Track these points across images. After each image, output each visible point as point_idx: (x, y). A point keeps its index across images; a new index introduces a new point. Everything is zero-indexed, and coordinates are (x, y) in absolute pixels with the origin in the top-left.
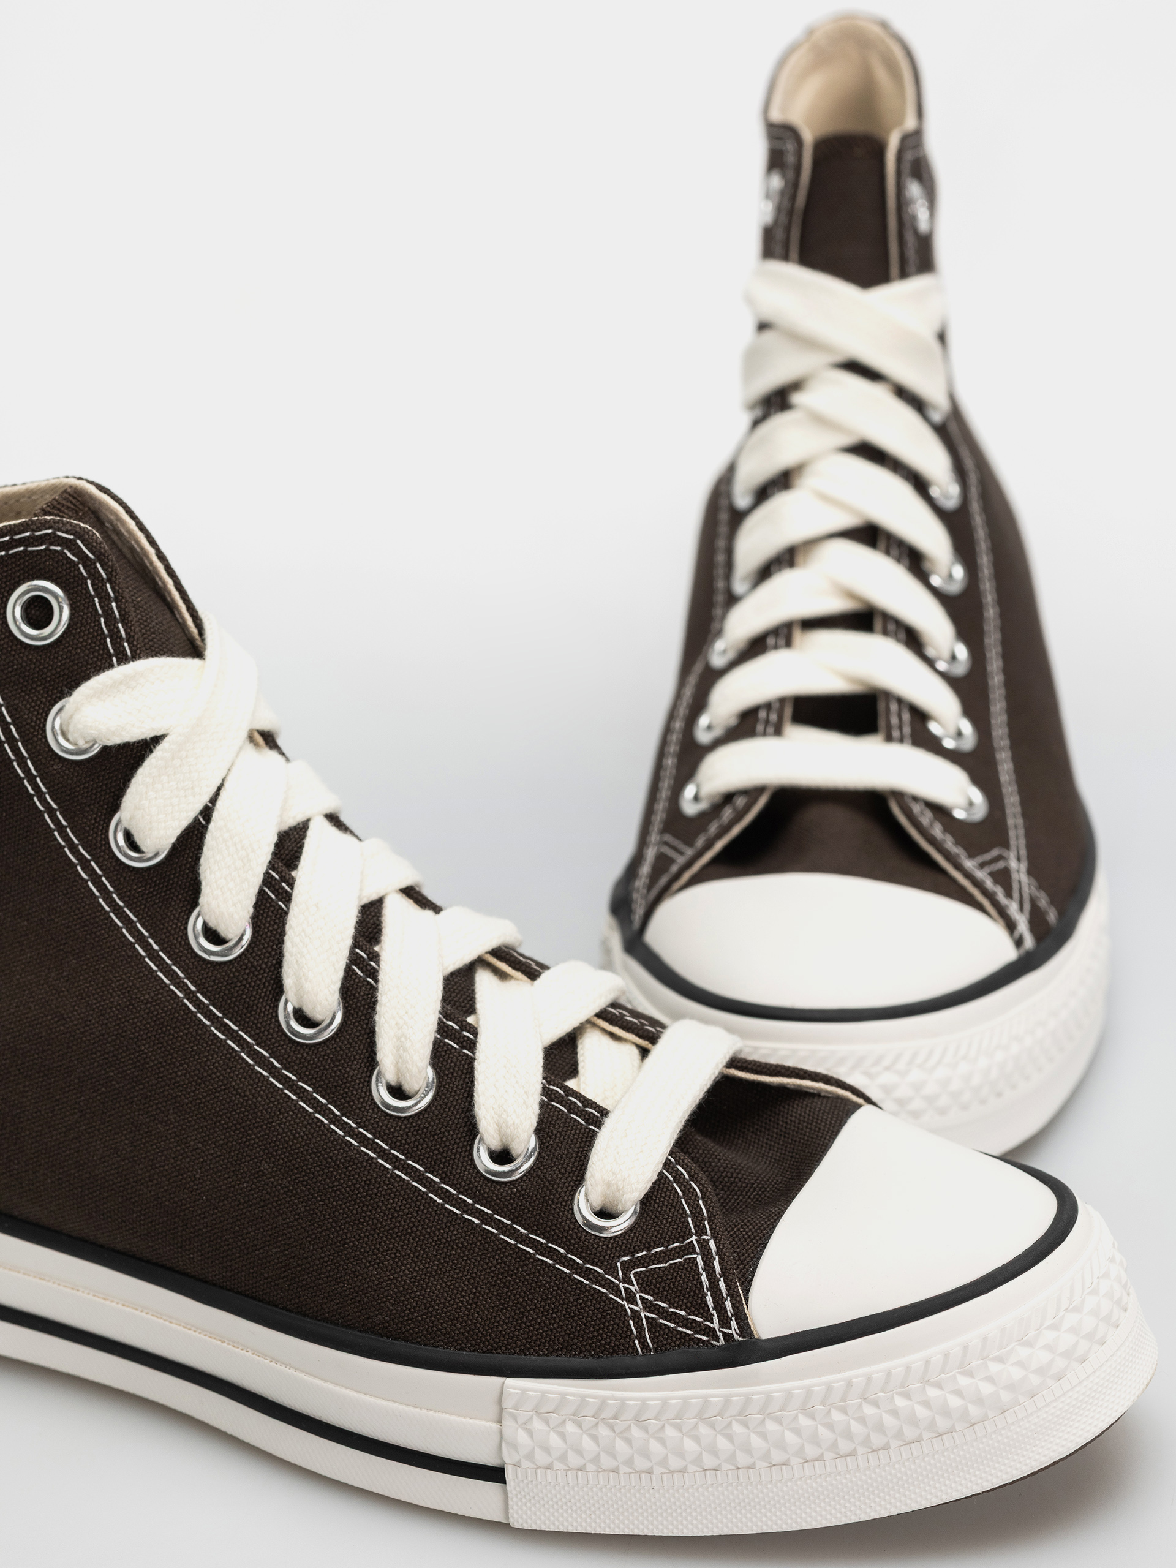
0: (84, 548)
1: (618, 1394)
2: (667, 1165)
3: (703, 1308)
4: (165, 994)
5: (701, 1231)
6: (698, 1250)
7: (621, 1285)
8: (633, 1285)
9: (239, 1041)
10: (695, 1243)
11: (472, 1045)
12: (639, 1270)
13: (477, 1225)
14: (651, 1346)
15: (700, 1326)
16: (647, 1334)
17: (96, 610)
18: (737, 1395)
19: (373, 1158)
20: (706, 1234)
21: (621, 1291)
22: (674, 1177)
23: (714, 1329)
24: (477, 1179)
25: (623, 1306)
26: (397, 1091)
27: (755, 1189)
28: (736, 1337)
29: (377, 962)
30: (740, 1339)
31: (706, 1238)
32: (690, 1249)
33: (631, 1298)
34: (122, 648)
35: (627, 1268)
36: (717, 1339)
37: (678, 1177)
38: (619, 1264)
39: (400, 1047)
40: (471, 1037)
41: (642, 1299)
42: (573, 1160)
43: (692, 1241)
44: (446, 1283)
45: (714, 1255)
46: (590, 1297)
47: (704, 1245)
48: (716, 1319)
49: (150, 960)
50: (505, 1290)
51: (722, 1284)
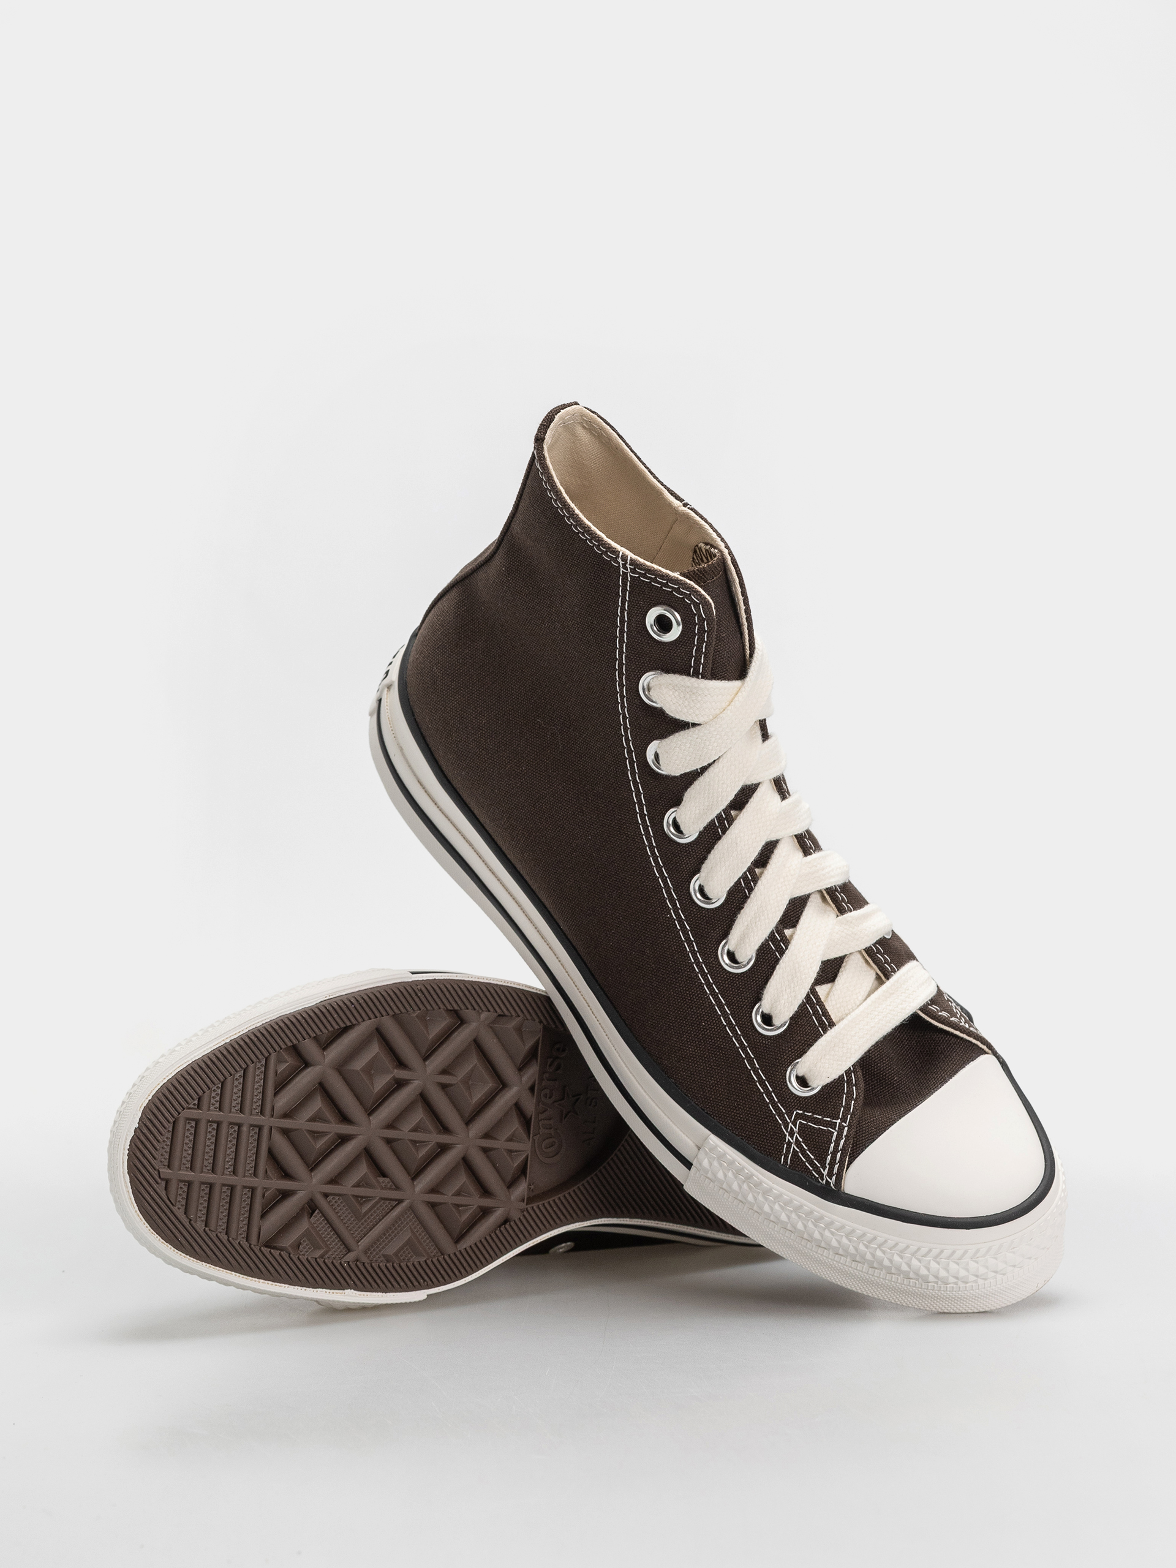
0: (702, 611)
1: (760, 1176)
2: (848, 1072)
3: (824, 1161)
4: (639, 838)
5: (844, 1120)
6: (837, 1129)
7: (790, 1124)
8: (796, 1128)
9: (665, 883)
10: (838, 1124)
11: (782, 953)
12: (803, 1122)
13: (737, 1047)
14: (789, 1163)
15: (817, 1168)
16: (790, 1156)
17: (694, 641)
18: (818, 1212)
19: (702, 983)
20: (845, 1123)
21: (788, 1127)
22: (847, 1080)
23: (823, 1174)
24: (749, 1024)
25: (786, 1135)
26: (732, 956)
27: (894, 1088)
28: (832, 1185)
29: (755, 884)
30: (833, 1187)
31: (845, 1125)
32: (833, 1125)
33: (792, 1134)
34: (698, 668)
35: (798, 1116)
36: (823, 1180)
37: (849, 1081)
38: (795, 1112)
39: (742, 939)
40: (784, 947)
41: (797, 1137)
42: (800, 1044)
43: (836, 1123)
44: (707, 1067)
45: (843, 1137)
46: (772, 1121)
47: (841, 1128)
48: (827, 1169)
49: (640, 816)
50: (733, 1090)
51: (839, 1154)
